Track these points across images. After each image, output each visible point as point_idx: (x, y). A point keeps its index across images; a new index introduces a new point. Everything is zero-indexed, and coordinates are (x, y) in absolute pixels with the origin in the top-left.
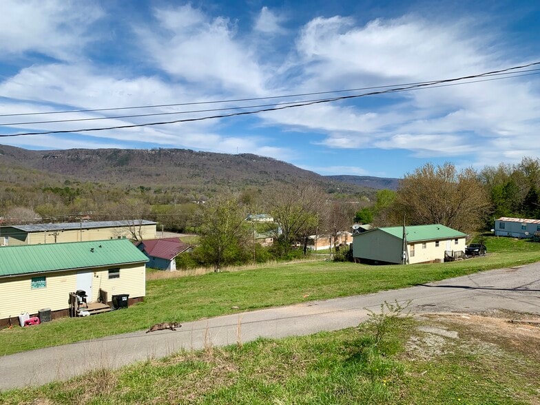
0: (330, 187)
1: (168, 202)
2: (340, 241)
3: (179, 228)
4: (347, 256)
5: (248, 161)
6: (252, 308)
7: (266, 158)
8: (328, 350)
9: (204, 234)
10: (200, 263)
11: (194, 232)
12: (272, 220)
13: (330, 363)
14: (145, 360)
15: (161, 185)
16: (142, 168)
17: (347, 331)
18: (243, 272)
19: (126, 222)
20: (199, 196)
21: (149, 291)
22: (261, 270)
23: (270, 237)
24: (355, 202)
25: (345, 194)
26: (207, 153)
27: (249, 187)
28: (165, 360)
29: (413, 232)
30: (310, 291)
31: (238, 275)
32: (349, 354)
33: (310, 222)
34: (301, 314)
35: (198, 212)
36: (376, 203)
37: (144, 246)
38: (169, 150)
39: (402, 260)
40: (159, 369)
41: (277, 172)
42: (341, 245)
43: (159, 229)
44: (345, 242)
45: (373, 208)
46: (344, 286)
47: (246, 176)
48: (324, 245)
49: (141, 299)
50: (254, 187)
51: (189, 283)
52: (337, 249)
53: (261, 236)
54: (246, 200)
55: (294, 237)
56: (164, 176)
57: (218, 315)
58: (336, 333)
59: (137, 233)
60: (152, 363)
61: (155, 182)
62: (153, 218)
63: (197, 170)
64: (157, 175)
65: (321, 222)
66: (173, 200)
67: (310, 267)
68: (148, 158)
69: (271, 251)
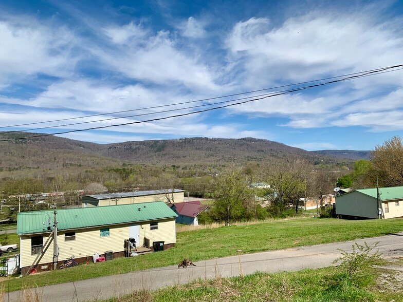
0: (315, 160)
1: (192, 175)
2: (326, 202)
3: (200, 194)
4: (330, 213)
5: (248, 143)
6: (252, 251)
7: (262, 140)
8: (311, 282)
9: (217, 198)
10: (215, 219)
11: (210, 197)
12: (269, 186)
13: (312, 291)
14: (173, 286)
15: (187, 164)
16: (174, 152)
17: (328, 269)
18: (247, 226)
19: (163, 191)
20: (213, 170)
21: (179, 240)
22: (261, 224)
23: (268, 200)
24: (337, 171)
25: (328, 165)
26: (218, 139)
27: (250, 162)
28: (187, 286)
29: (386, 193)
30: (299, 240)
31: (243, 228)
32: (328, 286)
33: (299, 187)
34: (290, 256)
35: (212, 181)
36: (354, 171)
37: (176, 207)
38: (191, 138)
39: (378, 216)
40: (182, 292)
41: (271, 150)
42: (326, 205)
43: (185, 196)
44: (330, 203)
45: (352, 175)
46: (327, 235)
47: (247, 154)
48: (312, 205)
49: (173, 245)
50: (254, 162)
51: (207, 234)
52: (323, 208)
53: (260, 199)
54: (248, 172)
55: (287, 199)
56: (188, 157)
57: (227, 256)
58: (319, 270)
59: (171, 198)
60: (178, 288)
61: (182, 161)
62: (181, 187)
63: (211, 152)
64: (184, 157)
65: (308, 187)
66: (195, 174)
67: (301, 223)
68: (178, 145)
69: (269, 210)
